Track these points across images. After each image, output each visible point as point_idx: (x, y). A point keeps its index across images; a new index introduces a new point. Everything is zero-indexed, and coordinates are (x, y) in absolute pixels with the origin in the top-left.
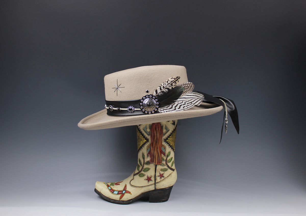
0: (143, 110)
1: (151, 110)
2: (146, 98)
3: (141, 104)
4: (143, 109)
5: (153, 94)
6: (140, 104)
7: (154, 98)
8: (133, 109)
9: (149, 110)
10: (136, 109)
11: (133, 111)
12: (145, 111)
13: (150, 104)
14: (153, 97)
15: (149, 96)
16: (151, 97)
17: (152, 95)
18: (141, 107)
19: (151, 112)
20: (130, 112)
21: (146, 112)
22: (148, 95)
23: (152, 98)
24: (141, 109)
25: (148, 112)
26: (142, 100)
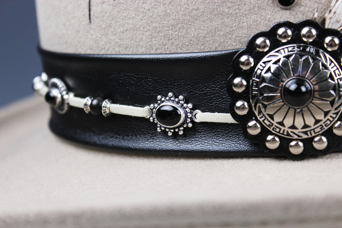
0: (251, 124)
1: (306, 126)
2: (276, 44)
3: (237, 80)
4: (251, 116)
5: (327, 16)
6: (230, 84)
7: (332, 44)
8: (181, 111)
9: (293, 127)
10: (201, 116)
11: (186, 130)
12: (265, 132)
13: (298, 89)
14: (328, 39)
15: (296, 28)
16: (309, 35)
17: (319, 21)
18: (239, 104)
19: (308, 142)
20: (164, 133)
21: (270, 138)
22: (287, 25)
23: (318, 43)
24: (235, 116)
25: (285, 141)
26: (243, 58)
